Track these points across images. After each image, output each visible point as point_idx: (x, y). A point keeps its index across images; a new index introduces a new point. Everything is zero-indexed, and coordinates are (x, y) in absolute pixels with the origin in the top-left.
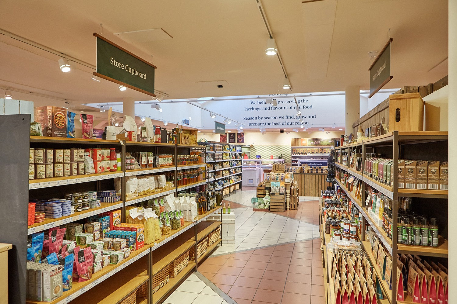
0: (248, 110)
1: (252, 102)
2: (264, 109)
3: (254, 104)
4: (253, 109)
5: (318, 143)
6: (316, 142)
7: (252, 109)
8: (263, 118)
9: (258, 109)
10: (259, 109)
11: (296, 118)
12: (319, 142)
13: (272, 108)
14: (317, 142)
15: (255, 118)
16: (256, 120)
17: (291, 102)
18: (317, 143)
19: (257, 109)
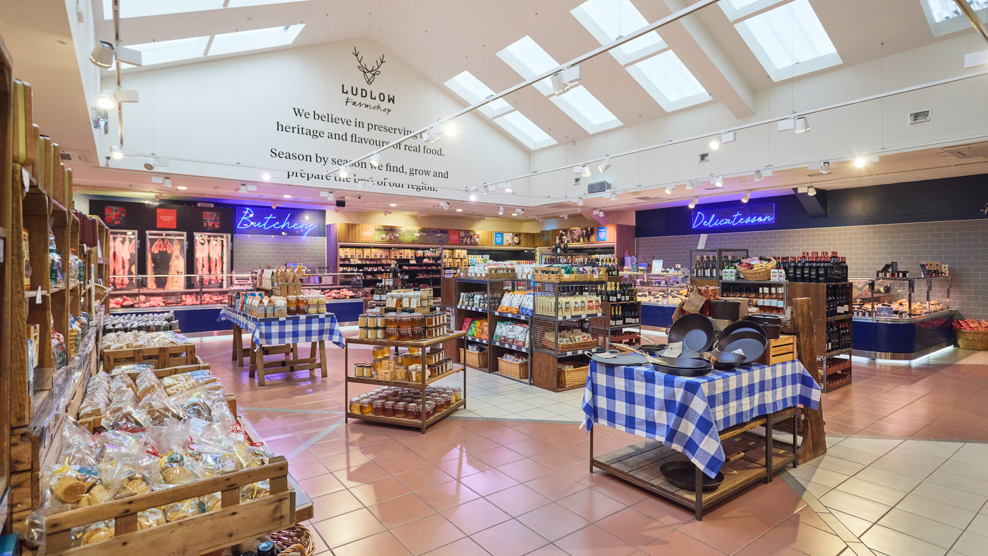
0: (284, 129)
1: (297, 111)
2: (331, 136)
3: (303, 115)
4: (300, 130)
5: (395, 237)
6: (390, 236)
7: (296, 130)
8: (330, 161)
9: (316, 134)
10: (318, 134)
11: (408, 172)
12: (397, 235)
13: (354, 138)
14: (393, 235)
15: (307, 158)
16: (309, 162)
17: (397, 131)
18: (392, 237)
19: (312, 133)
